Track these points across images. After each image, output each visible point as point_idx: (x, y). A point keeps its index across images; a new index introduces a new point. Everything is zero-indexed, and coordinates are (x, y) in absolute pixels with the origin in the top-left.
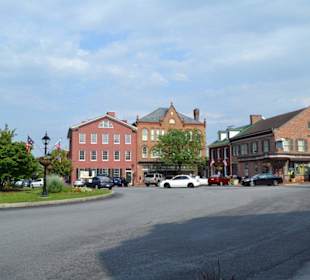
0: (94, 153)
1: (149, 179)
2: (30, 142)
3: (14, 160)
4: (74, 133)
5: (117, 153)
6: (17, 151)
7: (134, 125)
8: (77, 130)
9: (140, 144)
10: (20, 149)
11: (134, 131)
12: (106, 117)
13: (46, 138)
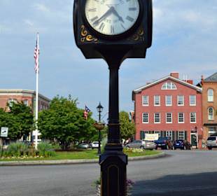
0: (157, 115)
1: (210, 142)
2: (87, 110)
3: (76, 125)
4: (137, 95)
5: (181, 115)
6: (78, 117)
7: (198, 85)
8: (140, 92)
9: (205, 105)
10: (80, 116)
11: (198, 92)
12: (169, 79)
13: (100, 107)
